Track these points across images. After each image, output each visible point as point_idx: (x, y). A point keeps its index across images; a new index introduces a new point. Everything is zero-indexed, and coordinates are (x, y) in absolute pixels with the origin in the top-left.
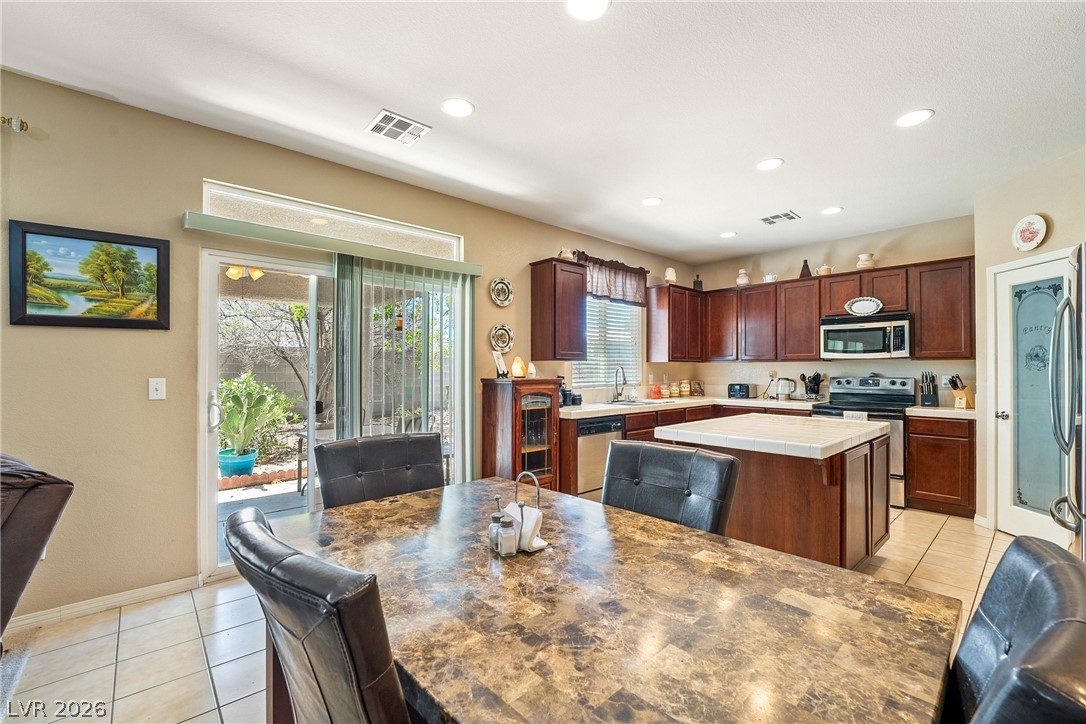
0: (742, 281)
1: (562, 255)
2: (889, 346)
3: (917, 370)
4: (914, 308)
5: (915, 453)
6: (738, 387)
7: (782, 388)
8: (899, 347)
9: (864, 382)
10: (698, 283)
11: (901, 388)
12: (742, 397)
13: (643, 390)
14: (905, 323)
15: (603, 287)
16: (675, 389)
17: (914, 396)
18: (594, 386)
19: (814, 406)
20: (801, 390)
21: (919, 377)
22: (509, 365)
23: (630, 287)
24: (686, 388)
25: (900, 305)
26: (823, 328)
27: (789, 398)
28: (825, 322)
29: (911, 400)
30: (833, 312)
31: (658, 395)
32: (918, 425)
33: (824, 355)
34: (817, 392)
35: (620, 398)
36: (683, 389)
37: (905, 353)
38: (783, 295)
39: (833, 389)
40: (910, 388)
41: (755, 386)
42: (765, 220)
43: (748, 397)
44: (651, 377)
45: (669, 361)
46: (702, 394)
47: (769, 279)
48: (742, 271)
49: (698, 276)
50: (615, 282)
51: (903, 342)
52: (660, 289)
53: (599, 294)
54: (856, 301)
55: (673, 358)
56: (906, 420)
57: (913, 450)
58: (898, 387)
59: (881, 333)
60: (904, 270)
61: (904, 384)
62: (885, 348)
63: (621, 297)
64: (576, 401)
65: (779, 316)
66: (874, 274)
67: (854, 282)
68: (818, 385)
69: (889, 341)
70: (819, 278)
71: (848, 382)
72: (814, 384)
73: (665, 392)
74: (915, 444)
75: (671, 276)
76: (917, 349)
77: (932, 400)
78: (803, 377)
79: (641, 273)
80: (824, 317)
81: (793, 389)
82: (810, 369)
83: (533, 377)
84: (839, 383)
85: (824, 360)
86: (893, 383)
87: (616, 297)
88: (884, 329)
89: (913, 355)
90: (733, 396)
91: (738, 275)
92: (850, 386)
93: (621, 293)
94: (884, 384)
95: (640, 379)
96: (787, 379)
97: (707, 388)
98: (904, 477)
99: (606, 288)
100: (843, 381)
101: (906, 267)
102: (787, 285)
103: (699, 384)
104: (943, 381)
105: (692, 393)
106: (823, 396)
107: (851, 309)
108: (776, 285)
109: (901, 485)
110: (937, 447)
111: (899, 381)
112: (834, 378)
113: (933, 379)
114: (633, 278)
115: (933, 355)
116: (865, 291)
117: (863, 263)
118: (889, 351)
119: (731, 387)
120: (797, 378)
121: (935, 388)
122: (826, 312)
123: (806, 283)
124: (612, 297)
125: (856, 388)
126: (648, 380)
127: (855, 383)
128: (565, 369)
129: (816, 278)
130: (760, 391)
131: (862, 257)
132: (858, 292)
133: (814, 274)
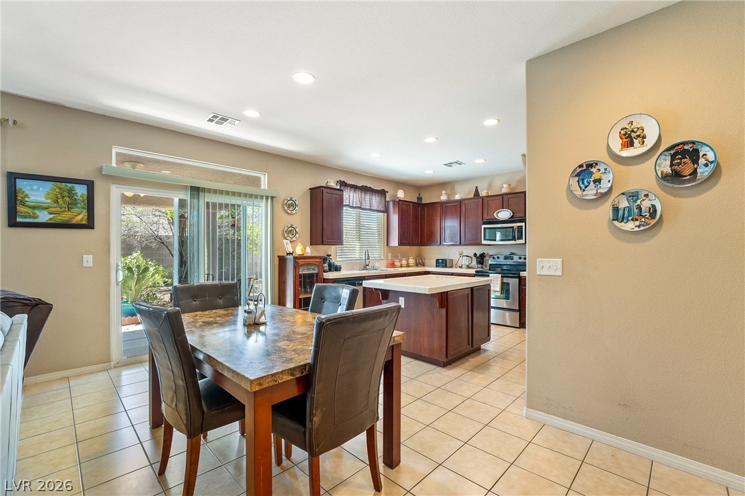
0: (444, 198)
1: (328, 184)
2: (515, 237)
6: (440, 261)
7: (465, 261)
8: (520, 238)
9: (506, 258)
10: (420, 199)
12: (443, 267)
13: (385, 263)
14: (524, 224)
15: (356, 201)
16: (404, 262)
18: (351, 260)
19: (476, 271)
20: (474, 263)
22: (294, 248)
23: (376, 201)
24: (412, 261)
25: (521, 214)
26: (483, 226)
27: (468, 267)
28: (484, 223)
30: (489, 217)
31: (393, 265)
33: (484, 242)
34: (482, 264)
35: (367, 267)
36: (410, 262)
37: (523, 241)
38: (464, 207)
39: (491, 261)
41: (452, 260)
42: (446, 165)
43: (446, 267)
44: (390, 255)
45: (399, 245)
46: (423, 265)
47: (457, 197)
48: (444, 192)
49: (420, 194)
50: (365, 198)
51: (522, 235)
52: (394, 202)
53: (354, 206)
54: (500, 212)
55: (401, 243)
56: (520, 278)
57: (523, 295)
58: (522, 260)
59: (511, 230)
60: (524, 194)
61: (525, 259)
62: (514, 239)
63: (369, 207)
64: (337, 269)
65: (462, 218)
66: (509, 196)
67: (499, 201)
68: (483, 259)
69: (515, 235)
70: (483, 197)
71: (498, 258)
72: (481, 259)
73: (397, 263)
75: (401, 194)
78: (475, 255)
79: (383, 193)
80: (484, 221)
81: (470, 262)
82: (479, 250)
83: (309, 255)
84: (494, 258)
85: (485, 245)
86: (520, 258)
87: (365, 208)
88: (513, 228)
90: (439, 266)
91: (442, 194)
92: (499, 260)
93: (369, 205)
94: (516, 259)
95: (383, 256)
96: (467, 256)
97: (427, 262)
98: (519, 311)
99: (358, 202)
100: (496, 257)
102: (466, 202)
103: (421, 259)
105: (417, 265)
106: (486, 266)
107: (497, 216)
108: (460, 202)
111: (523, 257)
112: (491, 256)
114: (377, 196)
116: (504, 206)
117: (504, 191)
118: (515, 240)
119: (437, 260)
120: (472, 255)
122: (486, 217)
123: (476, 200)
124: (363, 207)
125: (502, 261)
126: (387, 257)
127: (502, 257)
128: (332, 250)
129: (481, 197)
130: (454, 263)
131: (505, 186)
132: (501, 206)
133: (481, 195)
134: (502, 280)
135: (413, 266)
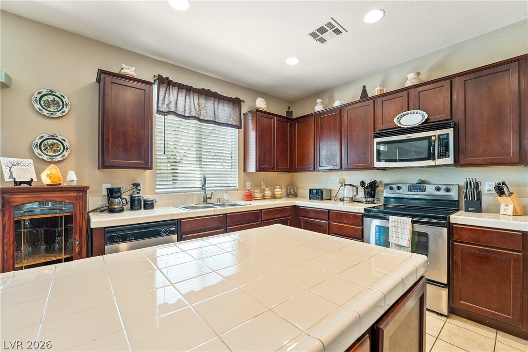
0: (319, 108)
2: (434, 154)
3: (460, 177)
4: (459, 117)
5: (459, 262)
6: (315, 191)
7: (348, 192)
8: (444, 154)
9: (411, 188)
10: (289, 113)
11: (445, 193)
12: (318, 199)
14: (450, 131)
15: (190, 109)
16: (268, 193)
17: (458, 201)
18: (185, 192)
19: (365, 210)
20: (361, 194)
21: (462, 183)
22: (38, 174)
23: (224, 112)
24: (280, 191)
25: (445, 115)
26: (376, 140)
27: (353, 200)
28: (378, 135)
29: (454, 206)
30: (384, 127)
31: (250, 197)
32: (463, 233)
33: (377, 164)
34: (373, 196)
36: (276, 193)
37: (450, 160)
38: (346, 115)
39: (386, 193)
40: (454, 195)
41: (330, 191)
43: (322, 199)
44: (248, 184)
45: (257, 170)
46: (296, 196)
47: (337, 104)
48: (319, 101)
49: (289, 107)
50: (206, 106)
51: (447, 149)
52: (252, 115)
53: (187, 115)
54: (404, 115)
55: (259, 168)
56: (451, 227)
57: (458, 258)
58: (442, 192)
59: (427, 141)
60: (448, 82)
61: (448, 190)
62: (431, 156)
63: (212, 119)
65: (343, 134)
66: (420, 89)
67: (402, 99)
68: (374, 190)
69: (434, 150)
70: (374, 99)
71: (399, 188)
72: (371, 189)
73: (258, 195)
74: (460, 253)
75: (261, 104)
76: (461, 156)
77: (475, 205)
78: (363, 183)
79: (236, 102)
80: (377, 131)
81: (355, 193)
82: (368, 177)
83: (74, 184)
84: (391, 189)
85: (378, 169)
86: (438, 189)
87: (206, 119)
88: (429, 138)
89: (457, 163)
90: (312, 199)
91: (316, 104)
92: (400, 191)
93: (213, 115)
94: (430, 190)
95: (237, 185)
96: (351, 185)
97: (299, 192)
98: (448, 286)
99: (193, 109)
100: (395, 187)
101: (450, 78)
102: (349, 107)
103: (294, 189)
104: (488, 187)
105: (288, 195)
106: (379, 200)
107: (399, 122)
108: (341, 109)
109: (444, 293)
110: (483, 258)
111: (443, 187)
112: (387, 184)
113: (477, 186)
114: (226, 105)
115: (479, 162)
116: (411, 106)
117: (411, 80)
118: (434, 159)
119: (311, 191)
120: (358, 184)
121: (479, 194)
122: (380, 127)
123: (363, 104)
124: (202, 118)
125: (405, 193)
126: (245, 186)
127: (405, 188)
128: (144, 177)
129: (371, 98)
130: (333, 194)
131: (411, 76)
132: (406, 107)
133: (370, 95)
134: (413, 227)
135: (280, 198)
